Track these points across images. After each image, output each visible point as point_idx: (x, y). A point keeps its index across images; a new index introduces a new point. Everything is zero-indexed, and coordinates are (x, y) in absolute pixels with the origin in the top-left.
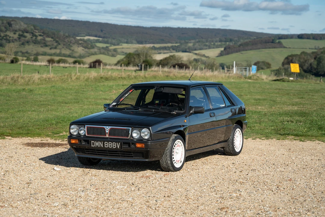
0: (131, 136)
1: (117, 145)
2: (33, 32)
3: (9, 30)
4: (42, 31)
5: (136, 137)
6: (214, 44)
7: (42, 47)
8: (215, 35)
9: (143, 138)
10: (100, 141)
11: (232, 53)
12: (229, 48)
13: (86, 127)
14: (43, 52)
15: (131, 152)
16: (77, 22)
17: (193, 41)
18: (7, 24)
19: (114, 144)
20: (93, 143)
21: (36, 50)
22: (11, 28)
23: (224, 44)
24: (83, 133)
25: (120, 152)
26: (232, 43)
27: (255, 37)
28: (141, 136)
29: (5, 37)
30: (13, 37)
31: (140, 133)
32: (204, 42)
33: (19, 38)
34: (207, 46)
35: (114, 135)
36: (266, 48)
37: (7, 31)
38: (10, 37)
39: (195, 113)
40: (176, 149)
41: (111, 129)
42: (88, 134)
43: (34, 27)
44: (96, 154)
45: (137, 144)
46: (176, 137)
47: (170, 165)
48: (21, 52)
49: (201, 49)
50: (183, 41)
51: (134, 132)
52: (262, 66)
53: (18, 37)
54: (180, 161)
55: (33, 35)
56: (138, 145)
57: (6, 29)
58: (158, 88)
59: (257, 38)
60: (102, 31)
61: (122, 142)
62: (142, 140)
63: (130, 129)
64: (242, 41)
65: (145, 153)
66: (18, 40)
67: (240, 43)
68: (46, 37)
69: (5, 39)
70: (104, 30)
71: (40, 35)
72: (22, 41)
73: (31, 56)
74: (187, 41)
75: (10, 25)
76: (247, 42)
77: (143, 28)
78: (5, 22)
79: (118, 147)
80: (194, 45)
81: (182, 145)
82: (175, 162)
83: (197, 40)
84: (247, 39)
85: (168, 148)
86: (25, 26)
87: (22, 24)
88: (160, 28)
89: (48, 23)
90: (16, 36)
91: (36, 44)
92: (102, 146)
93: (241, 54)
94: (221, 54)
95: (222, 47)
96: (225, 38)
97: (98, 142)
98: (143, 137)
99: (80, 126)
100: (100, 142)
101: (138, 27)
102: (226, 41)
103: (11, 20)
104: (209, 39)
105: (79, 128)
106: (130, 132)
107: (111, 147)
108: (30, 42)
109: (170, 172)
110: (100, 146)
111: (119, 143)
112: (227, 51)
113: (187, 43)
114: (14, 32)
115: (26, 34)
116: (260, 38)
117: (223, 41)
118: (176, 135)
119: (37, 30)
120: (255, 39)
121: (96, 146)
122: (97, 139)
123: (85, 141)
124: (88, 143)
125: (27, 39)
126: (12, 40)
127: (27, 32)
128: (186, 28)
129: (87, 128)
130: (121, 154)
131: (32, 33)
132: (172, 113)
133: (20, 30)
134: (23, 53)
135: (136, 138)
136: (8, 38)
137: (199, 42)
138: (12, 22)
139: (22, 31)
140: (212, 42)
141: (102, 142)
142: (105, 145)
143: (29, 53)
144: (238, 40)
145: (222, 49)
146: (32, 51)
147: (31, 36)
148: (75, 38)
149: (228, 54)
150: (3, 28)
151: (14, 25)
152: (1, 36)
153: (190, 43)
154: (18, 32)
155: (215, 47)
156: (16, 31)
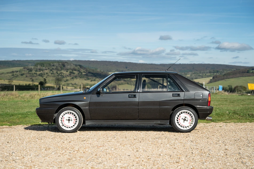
2: (79, 70)
4: (85, 69)
6: (206, 75)
7: (85, 80)
8: (206, 69)
11: (218, 80)
12: (216, 77)
14: (86, 83)
16: (110, 62)
17: (190, 73)
18: (62, 66)
21: (81, 82)
22: (64, 67)
23: (213, 75)
26: (219, 74)
27: (235, 69)
29: (60, 74)
30: (66, 74)
32: (198, 74)
33: (70, 75)
34: (200, 76)
36: (243, 76)
37: (62, 70)
38: (64, 74)
43: (80, 66)
48: (71, 84)
49: (196, 78)
50: (183, 73)
52: (240, 89)
53: (69, 74)
55: (79, 72)
57: (61, 69)
59: (236, 70)
60: (126, 68)
64: (225, 72)
66: (69, 76)
67: (224, 74)
68: (88, 73)
69: (60, 76)
70: (128, 67)
71: (84, 72)
72: (72, 76)
73: (78, 86)
74: (186, 73)
75: (64, 66)
76: (229, 73)
77: (155, 65)
78: (60, 64)
80: (191, 76)
83: (193, 72)
84: (229, 70)
86: (74, 66)
88: (167, 64)
89: (90, 64)
91: (82, 78)
93: (225, 81)
94: (211, 82)
95: (211, 77)
96: (213, 70)
101: (152, 64)
102: (214, 73)
103: (65, 62)
104: (202, 72)
108: (77, 77)
112: (215, 79)
113: (186, 74)
114: (66, 70)
115: (74, 72)
116: (239, 69)
117: (212, 73)
119: (82, 68)
120: (235, 70)
125: (75, 74)
126: (66, 76)
127: (75, 70)
128: (185, 64)
131: (79, 71)
133: (70, 69)
134: (72, 84)
136: (63, 74)
137: (195, 73)
138: (65, 64)
139: (72, 69)
140: (204, 73)
143: (77, 84)
144: (222, 71)
145: (212, 78)
146: (79, 83)
147: (78, 73)
148: (108, 73)
149: (216, 81)
150: (59, 68)
151: (67, 66)
152: (57, 73)
153: (188, 74)
154: (69, 70)
155: (206, 76)
156: (68, 70)
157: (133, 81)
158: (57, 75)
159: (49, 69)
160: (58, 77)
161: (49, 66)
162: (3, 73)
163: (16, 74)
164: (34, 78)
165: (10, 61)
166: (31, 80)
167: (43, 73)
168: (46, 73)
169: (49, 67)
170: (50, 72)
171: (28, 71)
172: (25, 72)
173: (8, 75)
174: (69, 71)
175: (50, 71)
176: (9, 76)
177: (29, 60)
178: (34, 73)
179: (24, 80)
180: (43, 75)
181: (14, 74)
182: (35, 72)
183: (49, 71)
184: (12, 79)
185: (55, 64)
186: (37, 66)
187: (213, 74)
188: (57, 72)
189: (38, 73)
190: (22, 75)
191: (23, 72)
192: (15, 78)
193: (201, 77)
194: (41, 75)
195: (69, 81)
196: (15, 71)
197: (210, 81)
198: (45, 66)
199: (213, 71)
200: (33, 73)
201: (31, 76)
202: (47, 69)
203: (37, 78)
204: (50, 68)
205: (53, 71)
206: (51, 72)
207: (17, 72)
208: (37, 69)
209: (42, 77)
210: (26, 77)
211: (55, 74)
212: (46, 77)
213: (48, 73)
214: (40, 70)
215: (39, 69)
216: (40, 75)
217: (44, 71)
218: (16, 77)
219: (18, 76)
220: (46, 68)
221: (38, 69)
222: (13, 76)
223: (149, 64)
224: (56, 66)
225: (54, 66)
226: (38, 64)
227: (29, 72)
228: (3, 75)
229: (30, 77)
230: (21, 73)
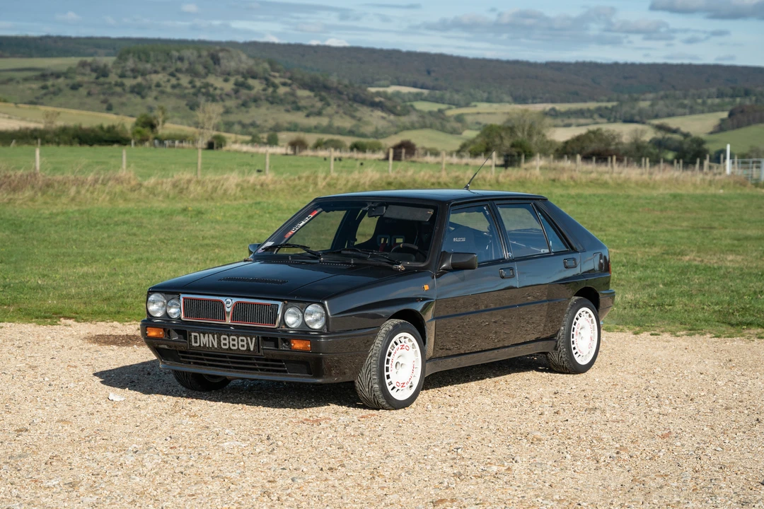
0: (283, 322)
1: (248, 344)
2: (267, 76)
3: (212, 73)
4: (288, 74)
5: (293, 324)
6: (704, 103)
7: (287, 111)
8: (708, 81)
9: (310, 326)
10: (211, 333)
11: (749, 124)
12: (742, 112)
13: (182, 299)
14: (290, 123)
15: (280, 361)
16: (372, 51)
17: (651, 96)
18: (209, 59)
19: (242, 341)
20: (195, 337)
21: (273, 119)
22: (217, 67)
23: (730, 103)
24: (175, 314)
25: (257, 359)
26: (751, 99)
28: (304, 323)
29: (204, 88)
30: (222, 89)
31: (303, 314)
32: (679, 99)
33: (236, 92)
34: (684, 106)
35: (244, 320)
37: (210, 75)
38: (215, 89)
39: (456, 268)
40: (397, 355)
41: (237, 303)
42: (186, 316)
43: (271, 63)
44: (205, 365)
45: (295, 341)
46: (395, 326)
47: (378, 393)
48: (240, 123)
49: (670, 115)
50: (626, 96)
51: (289, 313)
53: (233, 89)
54: (409, 385)
55: (267, 84)
56: (297, 345)
57: (206, 70)
58: (375, 207)
60: (429, 73)
61: (260, 336)
62: (307, 332)
63: (280, 304)
65: (312, 363)
66: (233, 96)
68: (299, 88)
69: (204, 94)
70: (434, 71)
71: (284, 84)
72: (243, 98)
73: (262, 132)
74: (635, 95)
75: (216, 60)
77: (528, 64)
78: (204, 53)
79: (252, 349)
80: (652, 105)
81: (413, 344)
82: (394, 388)
83: (662, 93)
85: (374, 351)
86: (251, 62)
87: (244, 57)
88: (568, 64)
89: (303, 56)
90: (229, 87)
91: (275, 105)
92: (216, 346)
94: (721, 128)
95: (723, 111)
96: (733, 88)
97: (206, 335)
98: (308, 324)
99: (170, 296)
100: (210, 335)
101: (516, 63)
102: (733, 96)
103: (218, 48)
104: (692, 91)
105: (168, 302)
106: (280, 312)
107: (236, 348)
108: (261, 100)
109: (380, 410)
110: (211, 346)
111: (254, 339)
112: (737, 119)
113: (637, 100)
114: (225, 76)
115: (251, 82)
117: (727, 96)
118: (396, 321)
119: (278, 71)
121: (202, 345)
122: (205, 329)
123: (179, 332)
124: (185, 338)
125: (254, 92)
126: (220, 96)
127: (254, 77)
128: (633, 65)
129: (184, 302)
130: (259, 364)
131: (266, 79)
132: (394, 267)
133: (237, 72)
134: (243, 126)
135: (293, 326)
136: (211, 90)
137: (666, 97)
138: (221, 55)
139: (243, 73)
140: (699, 98)
141: (216, 336)
142: (223, 342)
143: (258, 126)
145: (725, 115)
146: (266, 121)
147: (264, 86)
148: (366, 90)
149: (739, 126)
150: (200, 68)
151: (225, 61)
152: (194, 87)
153: (644, 100)
154: (233, 76)
155: (706, 109)
156: (229, 74)
157: (450, 117)
158: (192, 91)
159: (164, 69)
160: (195, 98)
161: (166, 61)
162: (11, 80)
163: (53, 86)
164: (114, 101)
165: (34, 39)
166: (105, 106)
167: (144, 83)
168: (154, 82)
169: (166, 64)
170: (169, 81)
171: (94, 75)
172: (86, 79)
173: (28, 85)
174: (232, 80)
175: (167, 77)
176: (31, 89)
177: (97, 39)
178: (113, 82)
179: (81, 106)
180: (146, 90)
181: (49, 83)
182: (119, 80)
183: (164, 76)
184: (41, 101)
185: (187, 53)
186: (126, 60)
187: (731, 100)
188: (191, 82)
189: (129, 82)
190: (75, 87)
191: (79, 79)
192: (51, 99)
193: (687, 111)
194: (139, 91)
195: (231, 113)
196: (52, 74)
197: (720, 125)
198: (152, 59)
199: (730, 91)
200: (110, 83)
201: (104, 94)
202: (159, 69)
203: (124, 99)
204: (170, 67)
205: (178, 79)
206: (174, 81)
207: (57, 75)
208: (126, 71)
209: (143, 97)
210: (89, 94)
211: (186, 88)
212: (156, 98)
213: (163, 84)
214: (135, 72)
215: (133, 70)
216: (136, 90)
217: (148, 77)
218: (55, 94)
219: (60, 90)
220: (153, 65)
221: (128, 68)
222: (43, 92)
223: (508, 62)
224: (189, 59)
225: (181, 59)
226: (128, 52)
227: (97, 78)
228: (9, 87)
229: (102, 97)
230: (69, 82)
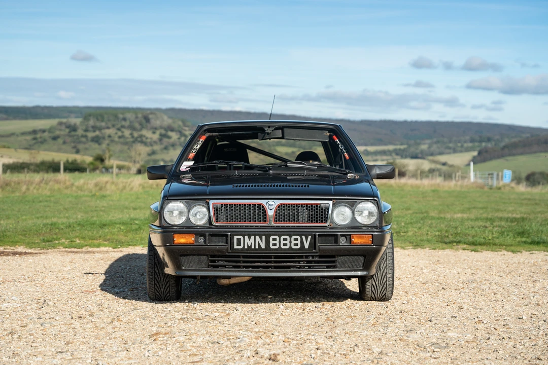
1: (302, 242)
9: (361, 222)
10: (258, 235)
20: (239, 240)
28: (354, 219)
31: (353, 211)
41: (281, 205)
45: (355, 237)
56: (357, 239)
63: (331, 202)
79: (306, 247)
92: (263, 246)
97: (253, 237)
100: (257, 238)
106: (330, 211)
107: (287, 247)
110: (257, 247)
111: (310, 237)
121: (246, 247)
122: (248, 231)
135: (343, 223)
141: (264, 237)
142: (272, 242)
